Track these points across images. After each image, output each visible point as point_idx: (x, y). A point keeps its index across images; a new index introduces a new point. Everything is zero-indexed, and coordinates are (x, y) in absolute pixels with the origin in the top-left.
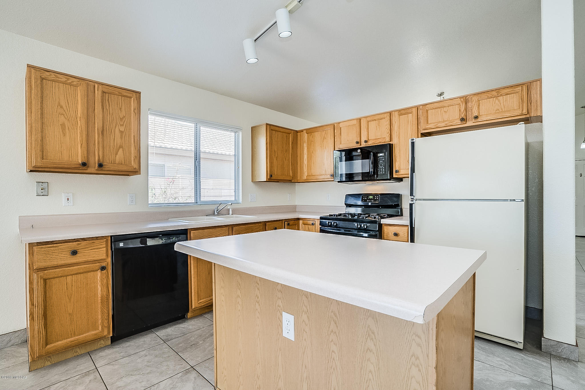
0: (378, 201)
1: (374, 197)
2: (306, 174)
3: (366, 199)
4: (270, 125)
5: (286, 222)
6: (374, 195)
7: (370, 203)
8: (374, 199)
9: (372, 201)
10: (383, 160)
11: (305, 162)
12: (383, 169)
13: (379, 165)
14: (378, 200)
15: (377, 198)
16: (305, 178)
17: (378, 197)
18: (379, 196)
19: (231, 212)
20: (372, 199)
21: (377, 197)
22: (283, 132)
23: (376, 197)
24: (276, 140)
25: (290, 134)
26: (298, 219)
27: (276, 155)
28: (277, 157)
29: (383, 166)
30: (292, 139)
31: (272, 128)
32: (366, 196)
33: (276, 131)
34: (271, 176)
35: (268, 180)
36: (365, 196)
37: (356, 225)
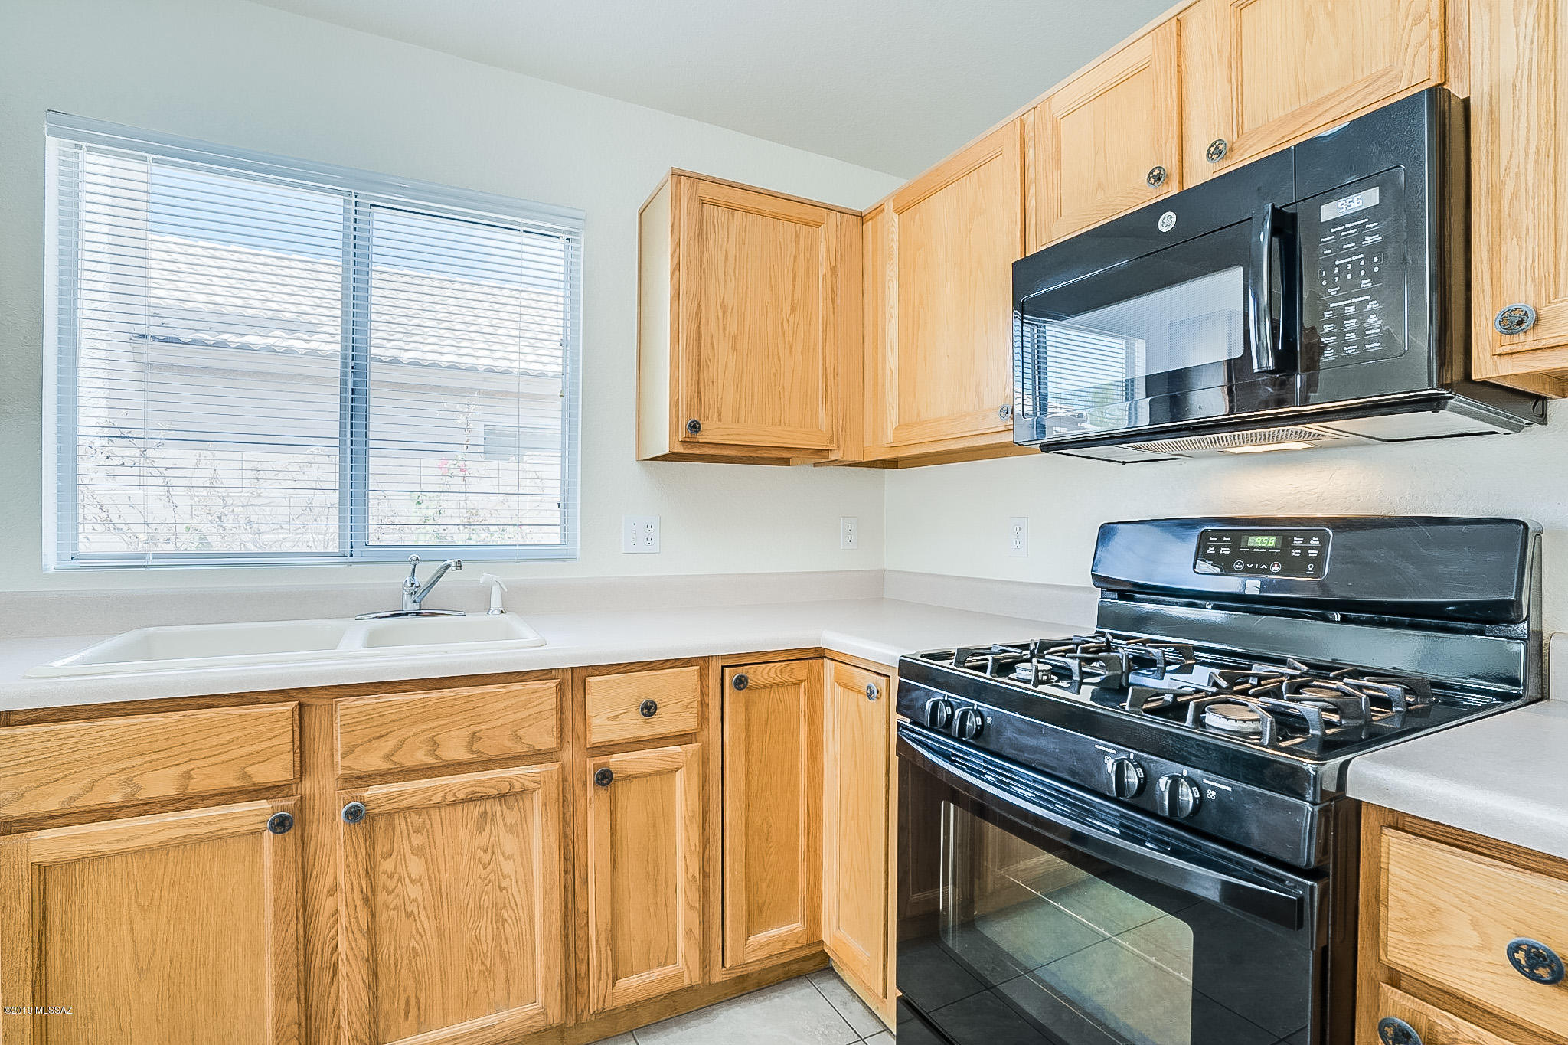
0: (1319, 569)
1: (1286, 543)
2: (892, 418)
3: (1226, 551)
4: (696, 178)
5: (727, 670)
6: (1286, 528)
7: (1258, 583)
8: (1283, 555)
9: (1268, 572)
10: (1368, 240)
11: (892, 359)
12: (1373, 319)
13: (1333, 291)
14: (1319, 562)
15: (1312, 553)
16: (889, 438)
17: (1315, 541)
18: (1324, 539)
19: (496, 603)
20: (1267, 556)
21: (1307, 541)
22: (775, 217)
23: (1298, 541)
24: (732, 253)
25: (818, 227)
26: (819, 654)
27: (735, 326)
28: (735, 338)
29: (1365, 292)
30: (828, 251)
31: (707, 191)
32: (1226, 533)
33: (733, 208)
34: (695, 427)
35: (679, 449)
36: (1219, 535)
37: (1110, 764)
